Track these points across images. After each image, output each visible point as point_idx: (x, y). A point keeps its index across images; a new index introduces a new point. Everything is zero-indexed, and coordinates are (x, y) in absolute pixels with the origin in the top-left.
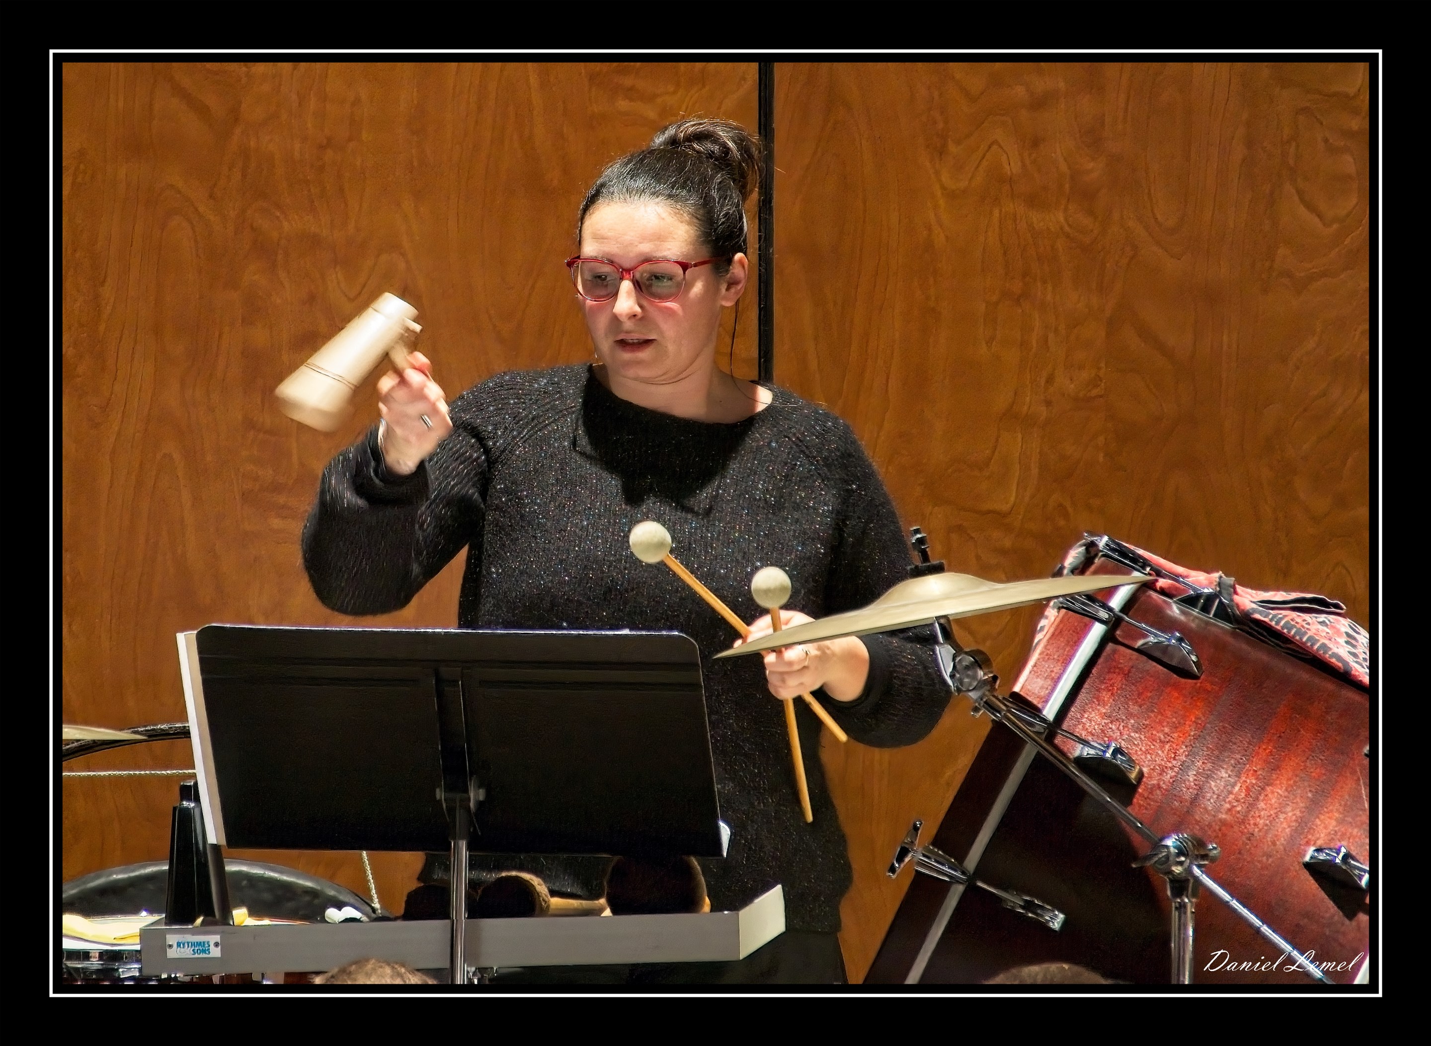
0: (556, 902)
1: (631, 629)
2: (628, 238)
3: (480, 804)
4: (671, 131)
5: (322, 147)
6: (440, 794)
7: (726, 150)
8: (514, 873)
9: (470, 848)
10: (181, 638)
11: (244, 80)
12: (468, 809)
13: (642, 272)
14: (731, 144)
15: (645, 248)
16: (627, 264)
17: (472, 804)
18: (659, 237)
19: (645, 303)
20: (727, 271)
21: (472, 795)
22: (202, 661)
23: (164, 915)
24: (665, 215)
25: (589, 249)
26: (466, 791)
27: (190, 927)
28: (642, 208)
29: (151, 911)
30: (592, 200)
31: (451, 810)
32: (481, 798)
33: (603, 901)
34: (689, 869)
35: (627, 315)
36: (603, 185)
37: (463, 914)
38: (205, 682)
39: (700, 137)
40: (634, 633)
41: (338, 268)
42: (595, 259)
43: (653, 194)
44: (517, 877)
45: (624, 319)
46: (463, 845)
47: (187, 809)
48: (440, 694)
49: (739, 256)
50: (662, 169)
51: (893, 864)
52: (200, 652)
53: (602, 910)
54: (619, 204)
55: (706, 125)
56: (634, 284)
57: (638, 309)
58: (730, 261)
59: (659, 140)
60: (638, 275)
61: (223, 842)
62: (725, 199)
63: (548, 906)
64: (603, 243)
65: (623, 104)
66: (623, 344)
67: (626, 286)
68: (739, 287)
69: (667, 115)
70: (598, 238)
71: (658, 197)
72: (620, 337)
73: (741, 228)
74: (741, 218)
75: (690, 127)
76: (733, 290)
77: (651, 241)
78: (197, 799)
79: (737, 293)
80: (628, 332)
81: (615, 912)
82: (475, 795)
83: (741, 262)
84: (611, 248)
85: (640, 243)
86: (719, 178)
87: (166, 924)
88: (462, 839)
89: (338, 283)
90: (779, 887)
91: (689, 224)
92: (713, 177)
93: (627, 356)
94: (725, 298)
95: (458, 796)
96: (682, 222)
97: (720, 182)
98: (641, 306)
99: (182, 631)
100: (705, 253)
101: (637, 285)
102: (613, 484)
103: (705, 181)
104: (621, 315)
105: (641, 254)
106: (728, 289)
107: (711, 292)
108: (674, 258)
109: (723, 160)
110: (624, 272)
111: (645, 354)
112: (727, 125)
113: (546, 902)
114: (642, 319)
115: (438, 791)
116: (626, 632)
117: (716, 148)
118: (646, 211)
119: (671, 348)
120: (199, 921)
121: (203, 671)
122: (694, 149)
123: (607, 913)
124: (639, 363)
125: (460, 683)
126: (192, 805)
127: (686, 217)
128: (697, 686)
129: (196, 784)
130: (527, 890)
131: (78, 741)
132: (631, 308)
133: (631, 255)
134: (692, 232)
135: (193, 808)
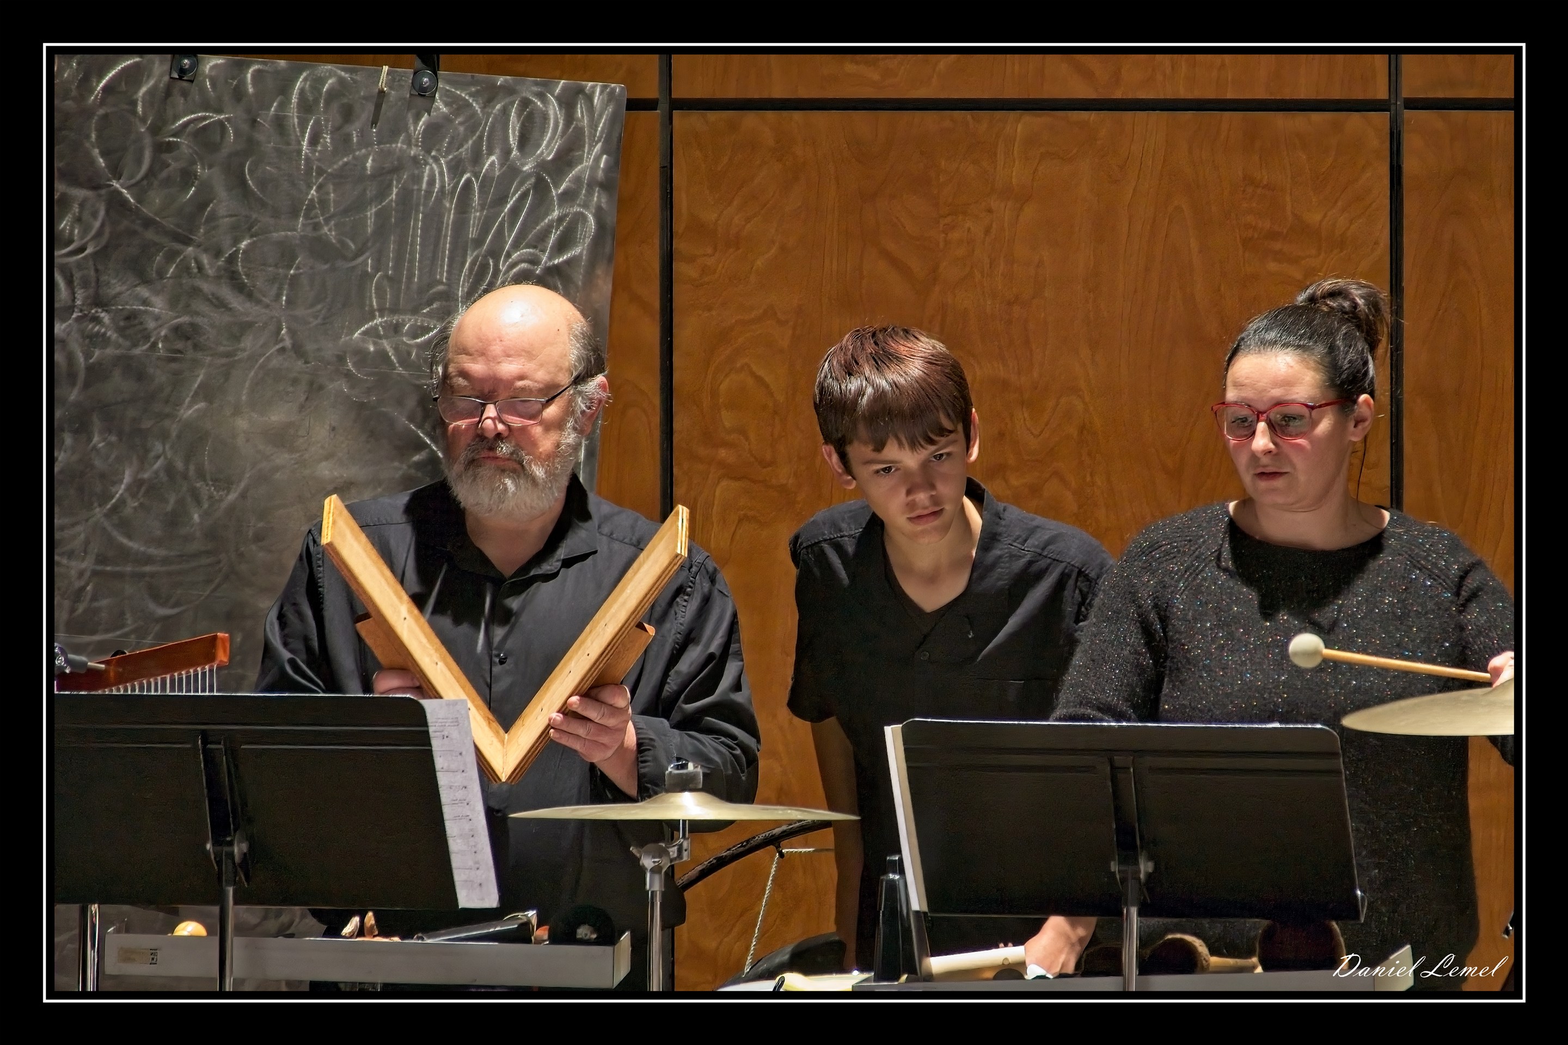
0: (1214, 960)
1: (1281, 722)
2: (1261, 384)
3: (1149, 876)
4: (1309, 291)
5: (1010, 304)
6: (1114, 867)
7: (1355, 305)
8: (1178, 936)
9: (1140, 914)
10: (888, 730)
11: (942, 245)
12: (1139, 879)
13: (1275, 415)
14: (1360, 302)
15: (1277, 393)
16: (1261, 407)
17: (1142, 876)
18: (1287, 383)
19: (1278, 440)
20: (1353, 411)
21: (1142, 867)
22: (906, 750)
23: (873, 974)
24: (1292, 363)
25: (1231, 395)
26: (1136, 863)
27: (896, 983)
28: (1273, 359)
29: (862, 970)
30: (1235, 352)
31: (1124, 880)
32: (1150, 870)
33: (1255, 960)
34: (1330, 931)
35: (1263, 451)
36: (1243, 339)
37: (1135, 970)
38: (910, 769)
39: (1333, 294)
40: (1284, 726)
41: (1024, 409)
42: (1236, 403)
43: (1283, 345)
44: (1182, 940)
45: (1259, 455)
46: (1134, 911)
47: (893, 880)
48: (1114, 779)
49: (1363, 397)
50: (1292, 323)
51: (1507, 928)
52: (905, 742)
53: (1254, 967)
54: (1254, 355)
55: (1341, 283)
56: (1268, 424)
57: (1271, 446)
58: (1355, 402)
59: (1301, 298)
60: (1272, 416)
61: (925, 909)
62: (1350, 347)
63: (1208, 965)
64: (1240, 390)
65: (1272, 266)
66: (1262, 475)
67: (1262, 426)
68: (1367, 423)
69: (1311, 275)
70: (1237, 385)
71: (1287, 348)
72: (1260, 470)
73: (1366, 373)
74: (1366, 363)
75: (1328, 285)
76: (1360, 427)
77: (1281, 386)
78: (902, 872)
79: (1364, 429)
80: (1264, 466)
81: (1266, 969)
82: (1145, 867)
83: (1366, 401)
84: (1248, 394)
85: (1272, 388)
86: (1344, 329)
87: (875, 981)
88: (1133, 905)
89: (1025, 420)
90: (1408, 947)
91: (1315, 370)
92: (1339, 329)
93: (1263, 484)
94: (1353, 434)
95: (1130, 869)
96: (1308, 369)
97: (1346, 333)
98: (1275, 444)
99: (889, 724)
100: (1332, 395)
101: (1271, 425)
102: (1251, 595)
103: (1331, 333)
104: (1258, 452)
105: (1273, 398)
106: (1355, 426)
107: (1339, 430)
108: (1302, 400)
109: (1352, 315)
110: (1259, 414)
111: (1279, 483)
112: (1358, 284)
113: (1207, 961)
114: (1277, 454)
115: (1112, 863)
116: (1277, 725)
117: (1346, 304)
118: (1276, 361)
119: (1302, 478)
120: (904, 977)
121: (908, 759)
122: (1327, 305)
123: (1259, 970)
124: (1274, 490)
125: (1132, 770)
126: (897, 877)
127: (1312, 364)
128: (1338, 772)
129: (901, 860)
130: (1189, 951)
131: (800, 821)
132: (1266, 445)
133: (1265, 399)
134: (1317, 377)
135: (898, 880)
